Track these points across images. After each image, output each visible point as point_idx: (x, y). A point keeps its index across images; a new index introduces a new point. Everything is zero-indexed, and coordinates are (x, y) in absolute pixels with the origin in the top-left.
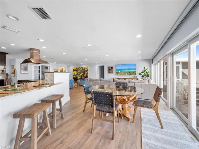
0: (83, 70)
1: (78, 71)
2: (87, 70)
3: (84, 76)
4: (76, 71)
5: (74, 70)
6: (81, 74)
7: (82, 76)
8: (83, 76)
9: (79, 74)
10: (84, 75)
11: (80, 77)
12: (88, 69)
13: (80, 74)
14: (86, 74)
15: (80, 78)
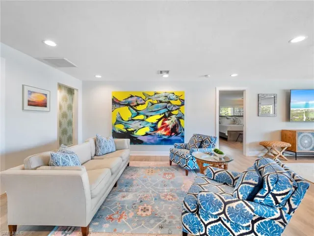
0: (161, 102)
1: (138, 108)
2: (179, 103)
3: (164, 127)
4: (128, 105)
5: (116, 103)
6: (153, 119)
7: (155, 128)
8: (159, 125)
9: (141, 117)
10: (167, 122)
11: (147, 129)
12: (183, 101)
13: (147, 117)
14: (173, 118)
15: (147, 134)
